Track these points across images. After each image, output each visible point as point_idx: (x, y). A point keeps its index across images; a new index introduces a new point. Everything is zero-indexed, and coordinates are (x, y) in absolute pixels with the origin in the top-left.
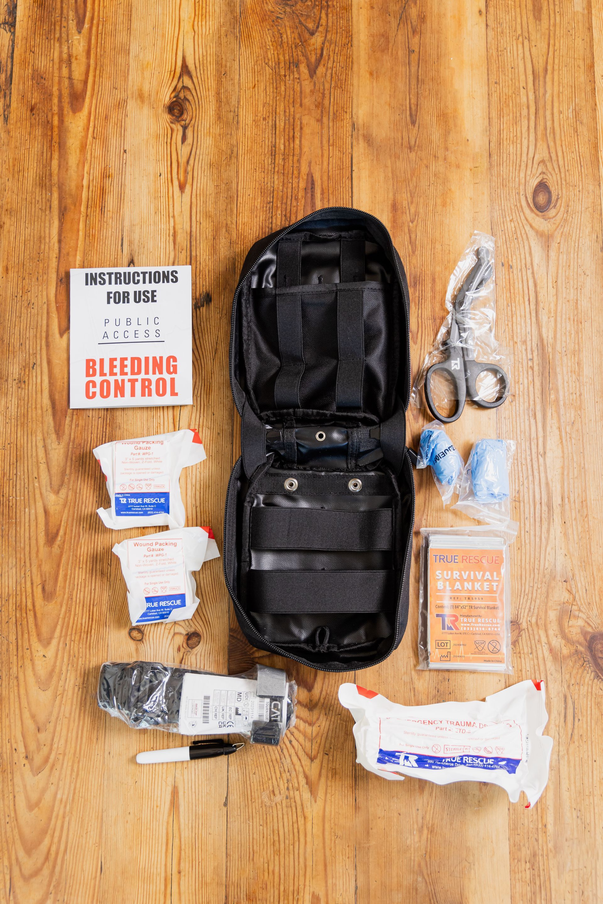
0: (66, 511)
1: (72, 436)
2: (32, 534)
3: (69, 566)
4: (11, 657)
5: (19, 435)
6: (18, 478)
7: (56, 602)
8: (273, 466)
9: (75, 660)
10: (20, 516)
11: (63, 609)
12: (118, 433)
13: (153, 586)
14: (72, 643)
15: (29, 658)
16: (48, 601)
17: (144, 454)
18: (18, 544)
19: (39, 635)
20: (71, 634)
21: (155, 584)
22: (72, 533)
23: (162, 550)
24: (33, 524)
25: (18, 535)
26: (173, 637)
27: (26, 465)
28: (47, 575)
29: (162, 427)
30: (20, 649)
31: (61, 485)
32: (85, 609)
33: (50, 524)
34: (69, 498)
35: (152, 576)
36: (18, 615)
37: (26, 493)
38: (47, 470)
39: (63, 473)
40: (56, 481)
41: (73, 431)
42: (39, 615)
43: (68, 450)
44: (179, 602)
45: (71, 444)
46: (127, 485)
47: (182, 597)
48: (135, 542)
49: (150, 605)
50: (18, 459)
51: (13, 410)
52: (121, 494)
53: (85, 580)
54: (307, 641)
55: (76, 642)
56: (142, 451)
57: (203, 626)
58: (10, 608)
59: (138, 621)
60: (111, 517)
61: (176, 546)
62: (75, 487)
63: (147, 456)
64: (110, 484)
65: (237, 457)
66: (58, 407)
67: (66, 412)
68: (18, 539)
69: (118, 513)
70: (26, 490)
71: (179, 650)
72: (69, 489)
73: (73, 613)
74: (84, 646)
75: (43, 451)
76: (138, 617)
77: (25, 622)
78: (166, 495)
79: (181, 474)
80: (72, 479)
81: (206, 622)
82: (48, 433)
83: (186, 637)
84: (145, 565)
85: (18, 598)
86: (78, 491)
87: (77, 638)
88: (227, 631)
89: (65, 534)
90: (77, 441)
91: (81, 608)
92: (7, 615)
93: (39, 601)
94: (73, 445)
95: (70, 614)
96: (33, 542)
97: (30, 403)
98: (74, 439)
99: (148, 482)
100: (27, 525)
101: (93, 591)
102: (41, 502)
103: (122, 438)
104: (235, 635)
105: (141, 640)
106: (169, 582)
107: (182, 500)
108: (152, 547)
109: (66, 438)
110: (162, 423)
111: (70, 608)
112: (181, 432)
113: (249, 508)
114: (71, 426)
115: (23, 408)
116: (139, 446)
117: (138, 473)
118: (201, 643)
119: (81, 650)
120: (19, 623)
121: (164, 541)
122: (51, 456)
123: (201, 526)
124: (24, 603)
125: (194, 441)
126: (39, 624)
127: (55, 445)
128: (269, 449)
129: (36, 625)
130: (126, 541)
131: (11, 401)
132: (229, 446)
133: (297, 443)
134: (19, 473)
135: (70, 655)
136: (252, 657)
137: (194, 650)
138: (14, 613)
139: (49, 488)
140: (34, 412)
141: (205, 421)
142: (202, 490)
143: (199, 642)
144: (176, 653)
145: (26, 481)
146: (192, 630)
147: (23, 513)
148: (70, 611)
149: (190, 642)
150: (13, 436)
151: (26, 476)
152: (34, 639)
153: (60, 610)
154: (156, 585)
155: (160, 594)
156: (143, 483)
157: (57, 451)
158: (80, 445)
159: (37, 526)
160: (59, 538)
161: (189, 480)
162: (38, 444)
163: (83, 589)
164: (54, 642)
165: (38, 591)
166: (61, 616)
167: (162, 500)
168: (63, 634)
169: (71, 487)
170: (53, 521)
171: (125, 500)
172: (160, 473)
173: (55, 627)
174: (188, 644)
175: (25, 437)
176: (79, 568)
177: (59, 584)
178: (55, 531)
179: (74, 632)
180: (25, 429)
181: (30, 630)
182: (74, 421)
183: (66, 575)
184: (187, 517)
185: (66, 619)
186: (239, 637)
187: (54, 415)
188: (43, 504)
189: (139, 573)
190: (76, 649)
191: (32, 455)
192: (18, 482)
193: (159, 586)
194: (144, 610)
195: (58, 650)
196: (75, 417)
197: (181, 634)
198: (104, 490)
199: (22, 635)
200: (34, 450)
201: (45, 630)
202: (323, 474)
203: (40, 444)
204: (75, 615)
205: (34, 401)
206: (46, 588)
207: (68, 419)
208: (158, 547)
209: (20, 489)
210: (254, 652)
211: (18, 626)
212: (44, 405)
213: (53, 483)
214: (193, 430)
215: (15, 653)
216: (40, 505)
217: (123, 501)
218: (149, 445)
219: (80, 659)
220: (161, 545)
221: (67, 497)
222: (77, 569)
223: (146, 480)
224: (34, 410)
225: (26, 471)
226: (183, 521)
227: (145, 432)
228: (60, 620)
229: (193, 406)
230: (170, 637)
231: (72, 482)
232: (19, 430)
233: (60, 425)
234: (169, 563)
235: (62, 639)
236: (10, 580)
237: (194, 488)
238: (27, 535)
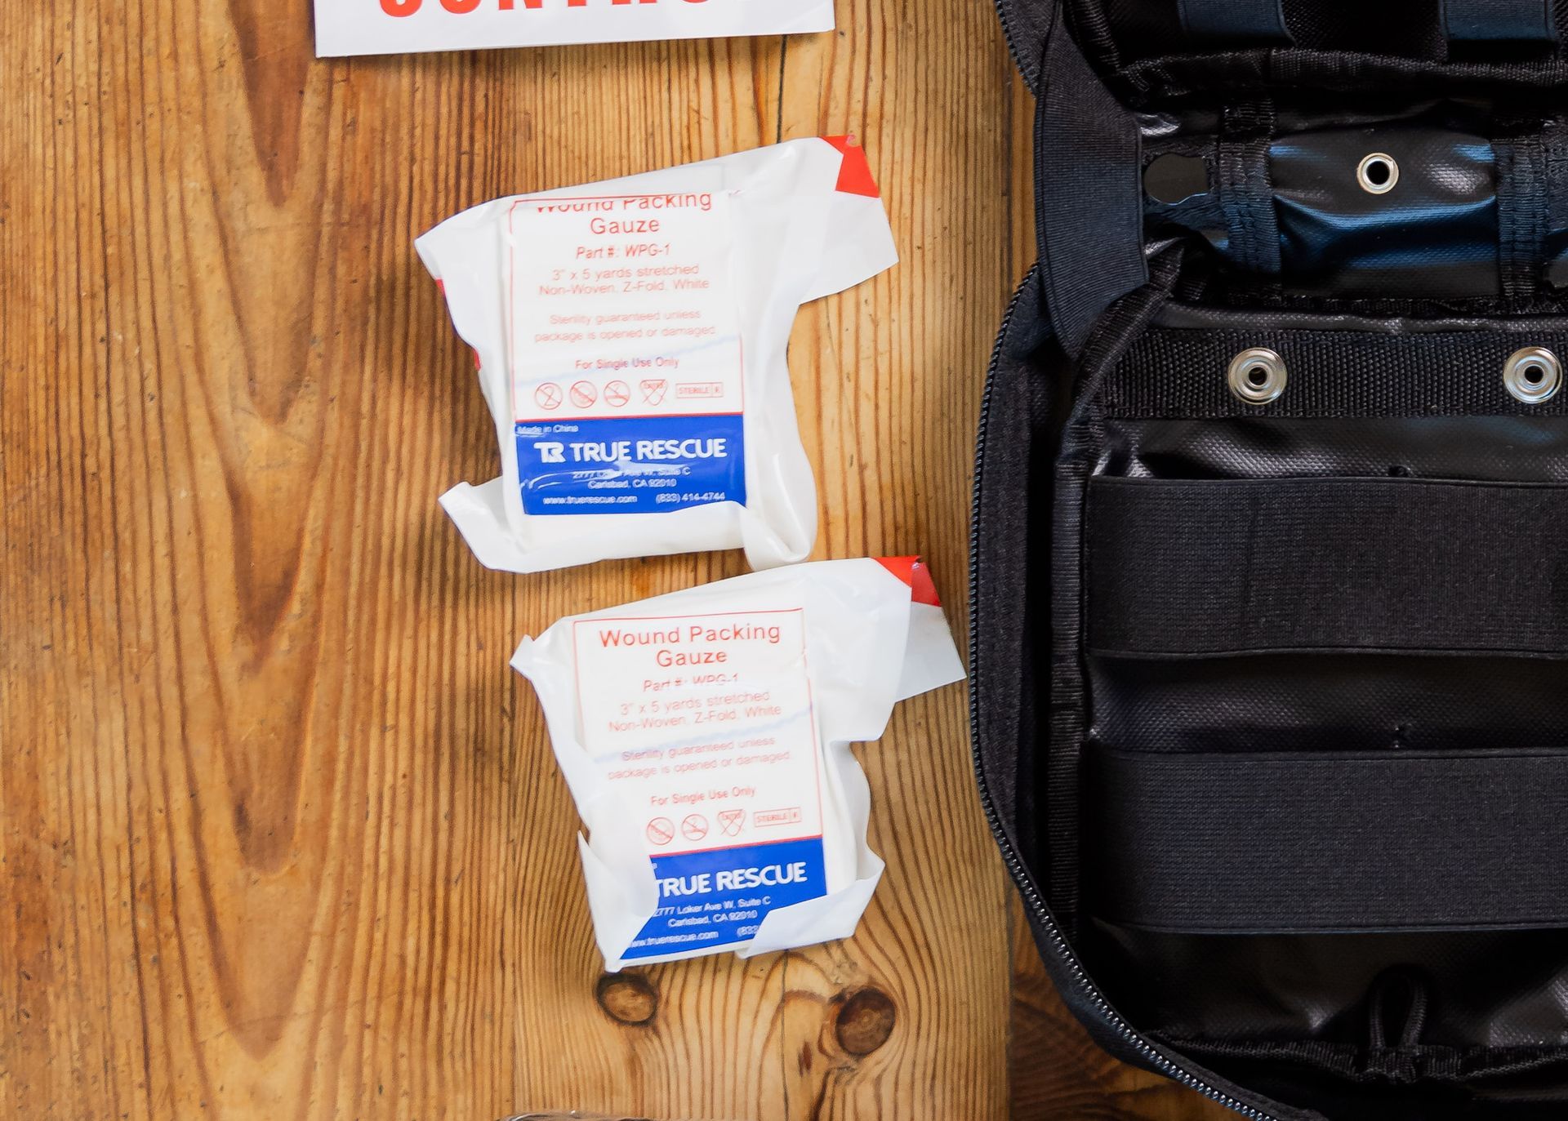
0: (319, 492)
1: (332, 175)
2: (183, 591)
3: (343, 722)
4: (123, 1091)
5: (110, 173)
6: (116, 355)
7: (294, 870)
8: (1180, 295)
9: (383, 1103)
10: (132, 518)
11: (326, 899)
12: (525, 155)
13: (686, 809)
14: (368, 1036)
15: (196, 1096)
16: (260, 865)
17: (631, 251)
18: (130, 633)
19: (230, 1002)
20: (363, 1002)
21: (694, 798)
22: (346, 583)
23: (720, 657)
24: (186, 545)
25: (128, 594)
26: (780, 1009)
27: (144, 300)
28: (254, 758)
29: (707, 126)
30: (157, 1061)
31: (295, 382)
32: (413, 896)
33: (257, 546)
34: (331, 437)
35: (682, 769)
36: (142, 923)
37: (152, 416)
38: (231, 320)
39: (301, 333)
40: (272, 363)
41: (334, 152)
42: (226, 924)
43: (318, 235)
44: (796, 872)
45: (328, 207)
46: (566, 386)
47: (810, 851)
48: (607, 627)
49: (675, 886)
50: (114, 273)
51: (81, 64)
52: (540, 424)
53: (409, 776)
54: (1329, 1033)
55: (385, 1033)
56: (621, 241)
57: (901, 965)
58: (110, 894)
59: (629, 954)
60: (501, 518)
61: (776, 639)
62: (351, 390)
63: (643, 261)
64: (492, 379)
65: (1026, 254)
66: (268, 50)
67: (302, 69)
68: (128, 611)
69: (534, 504)
70: (151, 406)
71: (805, 1061)
72: (326, 400)
73: (364, 913)
74: (417, 1047)
75: (213, 241)
76: (627, 940)
77: (171, 953)
78: (730, 426)
79: (794, 330)
80: (340, 355)
81: (918, 950)
82: (229, 162)
83: (835, 1010)
84: (647, 724)
85: (142, 855)
86: (365, 407)
87: (387, 1015)
88: (1002, 986)
89: (319, 587)
90: (349, 195)
91: (397, 892)
92: (98, 921)
93: (226, 866)
94: (337, 212)
95: (354, 920)
96: (191, 622)
97: (151, 34)
98: (340, 184)
99: (654, 373)
100: (161, 550)
101: (444, 824)
102: (214, 454)
103: (540, 182)
104: (1036, 1001)
105: (648, 1024)
106: (749, 791)
107: (803, 437)
108: (675, 649)
109: (306, 180)
110: (707, 111)
111: (354, 894)
112: (788, 150)
113: (1074, 484)
114: (324, 131)
115: (120, 58)
116: (608, 217)
117: (608, 336)
118: (897, 1031)
119: (403, 1064)
120: (147, 956)
121: (728, 623)
122: (247, 259)
123: (883, 558)
124: (164, 875)
125: (843, 185)
126: (231, 956)
127: (261, 214)
128: (1155, 227)
129: (219, 964)
130: (566, 622)
131: (71, 26)
132: (996, 204)
133: (1277, 204)
134: (117, 337)
135: (359, 1087)
136: (1108, 1090)
137: (870, 1061)
138: (126, 917)
139: (243, 399)
140: (169, 75)
141: (889, 96)
142: (883, 394)
143: (889, 1031)
144: (793, 1076)
145: (149, 366)
146: (859, 980)
147: (141, 502)
148: (354, 906)
149: (850, 1030)
150: (88, 178)
151: (148, 346)
152: (212, 1021)
153: (314, 903)
154: (698, 807)
155: (716, 840)
156: (631, 377)
157: (271, 238)
158: (366, 209)
159: (201, 556)
160: (295, 607)
161: (827, 354)
162: (190, 210)
163: (401, 816)
164: (295, 1033)
165: (219, 820)
166: (318, 926)
167: (716, 448)
168: (330, 998)
169: (335, 391)
170: (267, 536)
171: (558, 448)
172: (704, 331)
173: (296, 972)
174: (840, 1039)
175: (138, 182)
176: (383, 730)
177: (302, 798)
178: (276, 576)
179: (372, 991)
180: (136, 147)
181: (195, 984)
182: (337, 109)
183: (330, 760)
184: (825, 511)
185: (340, 940)
186: (1051, 1010)
187: (252, 84)
188: (225, 462)
189: (627, 756)
190: (385, 1060)
191: (167, 258)
192: (117, 372)
193: (709, 809)
194: (652, 911)
195: (309, 1067)
196: (339, 91)
197: (809, 996)
198: (474, 403)
199: (165, 1004)
200: (176, 237)
201: (254, 983)
202: (1394, 324)
203: (201, 214)
204: (374, 921)
205: (165, 27)
206: (254, 813)
207: (311, 101)
208: (701, 645)
209: (126, 403)
210: (1114, 1074)
211: (146, 967)
212: (208, 43)
213: (260, 374)
214: (837, 142)
215: (139, 1077)
216: (209, 466)
217: (552, 452)
218: (649, 214)
219: (403, 1102)
220: (712, 636)
221: (321, 431)
222: (374, 732)
223: (645, 363)
224: (167, 64)
225: (146, 323)
226: (804, 528)
227: (637, 148)
228: (315, 942)
229: (837, 33)
230: (768, 1010)
231: (337, 368)
232: (110, 150)
233: (278, 128)
234: (750, 712)
235: (327, 1020)
236: (105, 780)
237: (849, 387)
238: (164, 593)
